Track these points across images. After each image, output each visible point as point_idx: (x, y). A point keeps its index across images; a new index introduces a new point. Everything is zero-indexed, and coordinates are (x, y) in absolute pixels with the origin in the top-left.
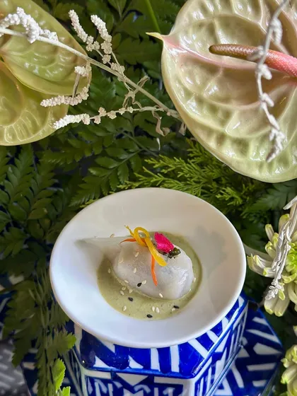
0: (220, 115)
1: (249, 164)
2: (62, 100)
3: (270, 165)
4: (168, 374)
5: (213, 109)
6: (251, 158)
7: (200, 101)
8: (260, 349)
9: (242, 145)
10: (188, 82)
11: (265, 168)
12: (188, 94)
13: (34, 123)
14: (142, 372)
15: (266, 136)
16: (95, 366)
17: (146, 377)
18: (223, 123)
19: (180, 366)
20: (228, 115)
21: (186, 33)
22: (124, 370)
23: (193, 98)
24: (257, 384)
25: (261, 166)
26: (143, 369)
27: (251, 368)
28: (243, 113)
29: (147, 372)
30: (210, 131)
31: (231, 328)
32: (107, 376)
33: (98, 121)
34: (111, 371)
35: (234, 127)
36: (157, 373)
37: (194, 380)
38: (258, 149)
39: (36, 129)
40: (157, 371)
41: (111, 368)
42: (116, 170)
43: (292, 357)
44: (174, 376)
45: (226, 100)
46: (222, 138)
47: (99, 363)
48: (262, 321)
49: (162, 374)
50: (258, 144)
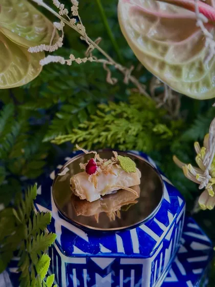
0: (160, 49)
1: (183, 84)
2: (43, 47)
3: (197, 85)
4: (131, 255)
5: (155, 46)
6: (184, 80)
7: (146, 40)
8: (195, 246)
9: (177, 70)
10: (136, 27)
11: (194, 87)
12: (137, 35)
13: (19, 72)
14: (111, 255)
15: (193, 64)
16: (73, 253)
17: (114, 259)
18: (163, 54)
19: (140, 249)
20: (165, 49)
22: (97, 255)
23: (140, 37)
24: (196, 272)
25: (191, 86)
26: (112, 253)
27: (190, 260)
28: (176, 48)
29: (114, 255)
30: (154, 60)
31: (175, 221)
32: (83, 261)
33: (69, 63)
34: (86, 257)
35: (171, 58)
36: (122, 255)
37: (151, 260)
38: (188, 74)
39: (20, 77)
40: (123, 253)
41: (87, 253)
42: (77, 114)
44: (136, 256)
45: (164, 39)
46: (162, 65)
47: (77, 250)
48: (195, 226)
49: (126, 255)
50: (188, 70)
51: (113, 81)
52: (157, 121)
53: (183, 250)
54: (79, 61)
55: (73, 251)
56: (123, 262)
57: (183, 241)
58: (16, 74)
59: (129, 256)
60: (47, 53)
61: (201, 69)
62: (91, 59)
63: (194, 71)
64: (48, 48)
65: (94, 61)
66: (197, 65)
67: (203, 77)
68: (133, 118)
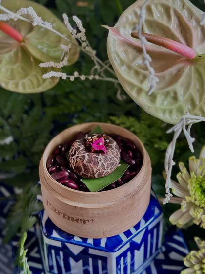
0: (141, 77)
1: (157, 109)
2: (52, 64)
4: (99, 248)
5: (137, 73)
6: (158, 105)
7: (130, 68)
8: (174, 256)
9: (153, 98)
10: (123, 55)
11: (167, 113)
12: (122, 63)
14: (81, 244)
15: (168, 94)
16: (52, 236)
17: (84, 248)
18: (142, 82)
19: (106, 243)
20: (145, 77)
21: (125, 27)
22: (70, 241)
23: (125, 65)
26: (83, 242)
27: (165, 267)
29: (84, 244)
30: (133, 86)
31: (147, 227)
32: (59, 244)
33: (72, 79)
34: (62, 241)
36: (91, 246)
37: (115, 255)
38: (163, 101)
40: (91, 244)
41: (62, 238)
43: (190, 258)
44: (102, 249)
46: (140, 91)
47: (55, 234)
48: (180, 239)
49: (94, 247)
50: (163, 98)
51: (122, 98)
52: (164, 139)
53: (161, 257)
54: (83, 78)
55: (52, 234)
56: (91, 251)
57: (164, 249)
58: (35, 82)
59: (96, 248)
60: (53, 69)
61: (175, 98)
62: (97, 77)
63: (169, 99)
64: (56, 65)
65: (101, 78)
66: (172, 94)
67: (177, 105)
68: (140, 132)
